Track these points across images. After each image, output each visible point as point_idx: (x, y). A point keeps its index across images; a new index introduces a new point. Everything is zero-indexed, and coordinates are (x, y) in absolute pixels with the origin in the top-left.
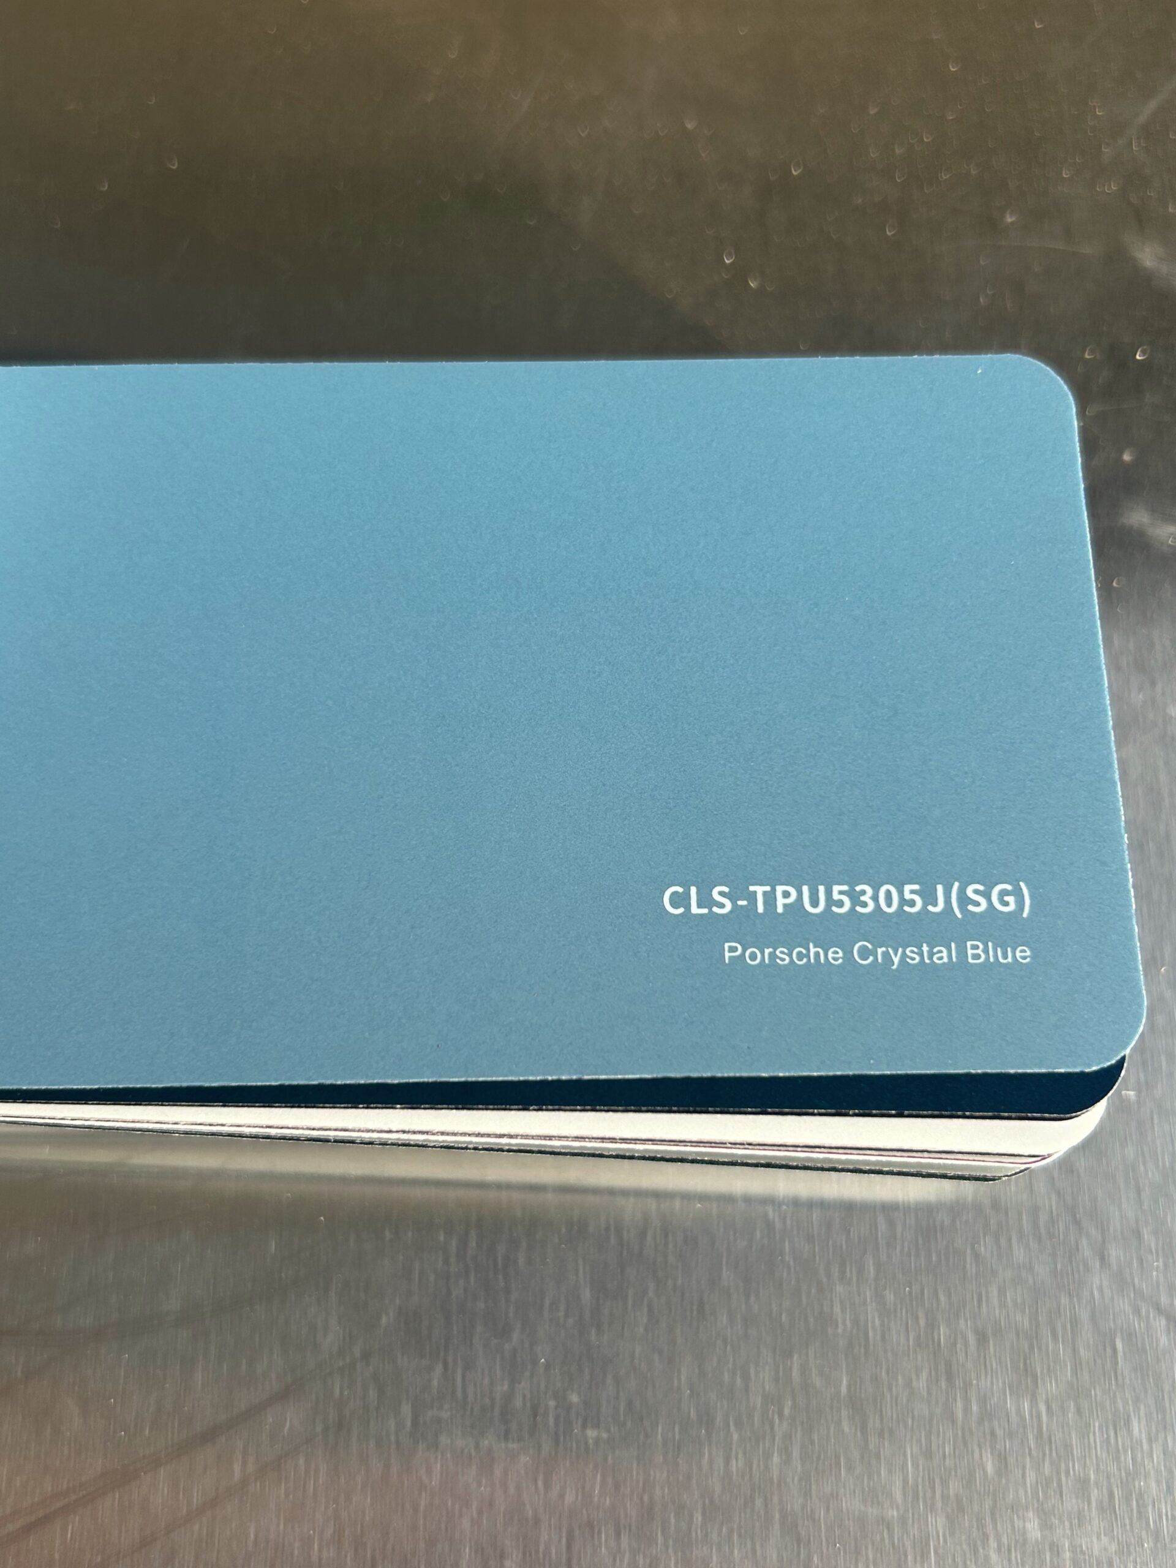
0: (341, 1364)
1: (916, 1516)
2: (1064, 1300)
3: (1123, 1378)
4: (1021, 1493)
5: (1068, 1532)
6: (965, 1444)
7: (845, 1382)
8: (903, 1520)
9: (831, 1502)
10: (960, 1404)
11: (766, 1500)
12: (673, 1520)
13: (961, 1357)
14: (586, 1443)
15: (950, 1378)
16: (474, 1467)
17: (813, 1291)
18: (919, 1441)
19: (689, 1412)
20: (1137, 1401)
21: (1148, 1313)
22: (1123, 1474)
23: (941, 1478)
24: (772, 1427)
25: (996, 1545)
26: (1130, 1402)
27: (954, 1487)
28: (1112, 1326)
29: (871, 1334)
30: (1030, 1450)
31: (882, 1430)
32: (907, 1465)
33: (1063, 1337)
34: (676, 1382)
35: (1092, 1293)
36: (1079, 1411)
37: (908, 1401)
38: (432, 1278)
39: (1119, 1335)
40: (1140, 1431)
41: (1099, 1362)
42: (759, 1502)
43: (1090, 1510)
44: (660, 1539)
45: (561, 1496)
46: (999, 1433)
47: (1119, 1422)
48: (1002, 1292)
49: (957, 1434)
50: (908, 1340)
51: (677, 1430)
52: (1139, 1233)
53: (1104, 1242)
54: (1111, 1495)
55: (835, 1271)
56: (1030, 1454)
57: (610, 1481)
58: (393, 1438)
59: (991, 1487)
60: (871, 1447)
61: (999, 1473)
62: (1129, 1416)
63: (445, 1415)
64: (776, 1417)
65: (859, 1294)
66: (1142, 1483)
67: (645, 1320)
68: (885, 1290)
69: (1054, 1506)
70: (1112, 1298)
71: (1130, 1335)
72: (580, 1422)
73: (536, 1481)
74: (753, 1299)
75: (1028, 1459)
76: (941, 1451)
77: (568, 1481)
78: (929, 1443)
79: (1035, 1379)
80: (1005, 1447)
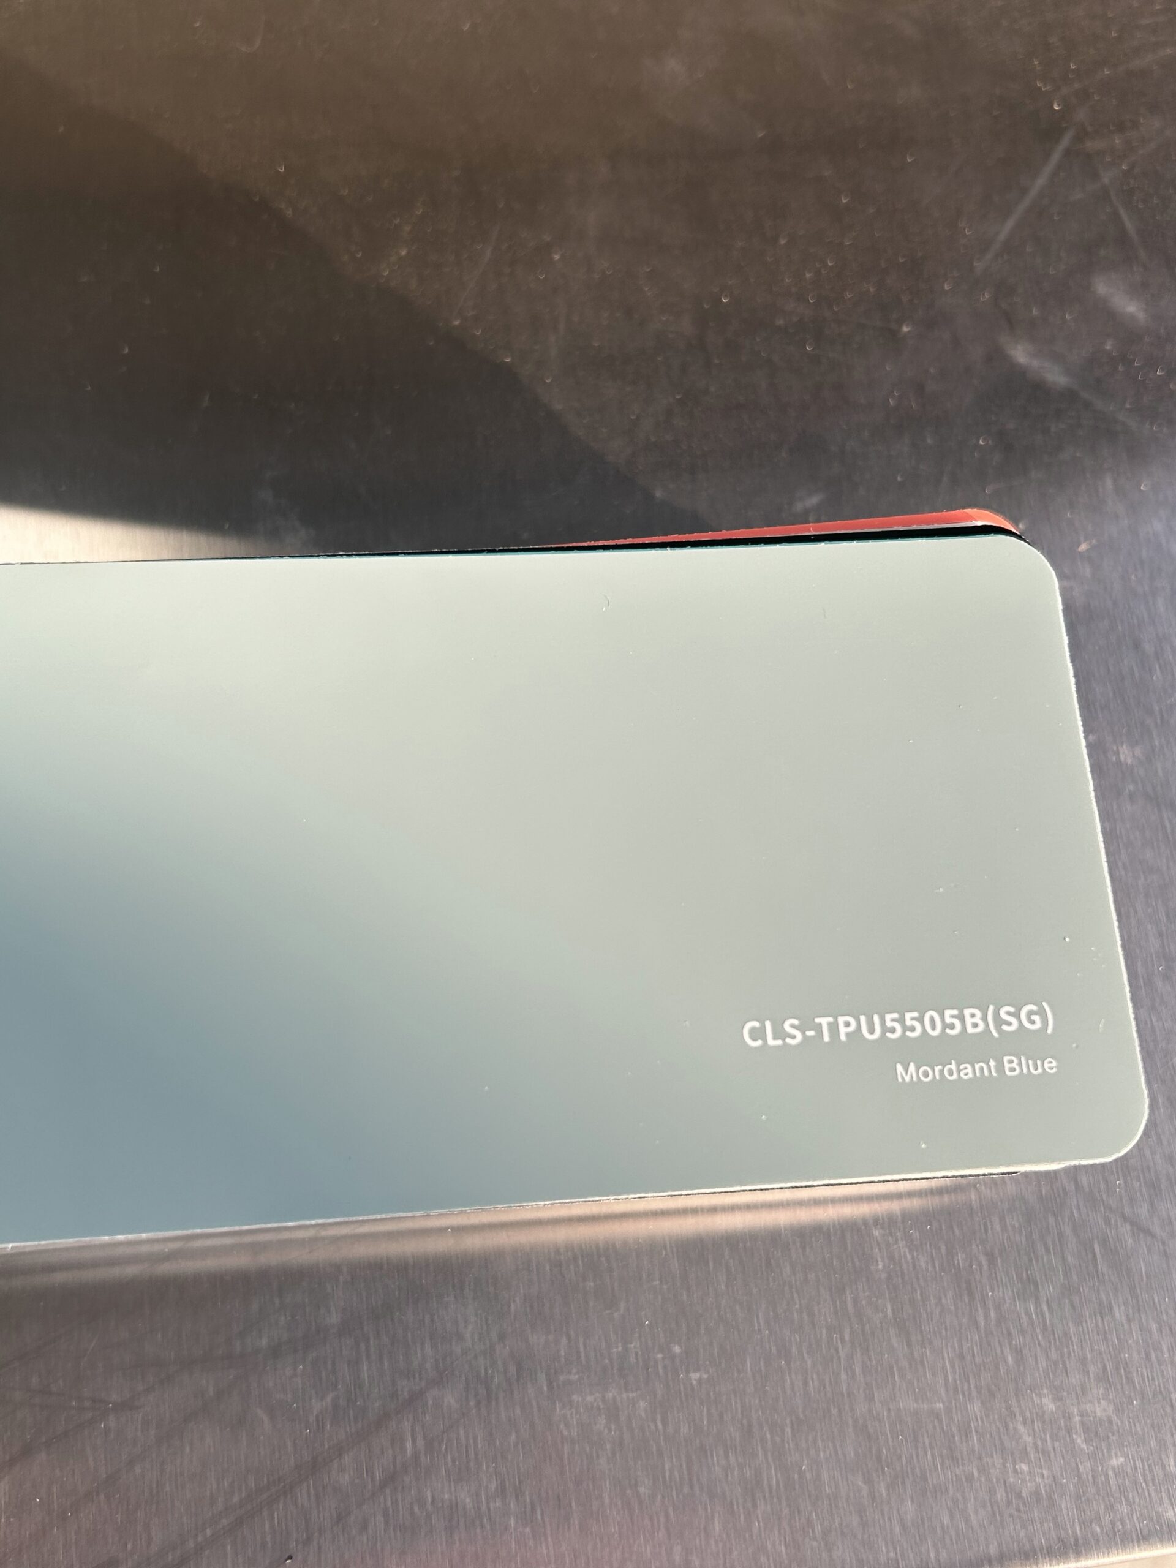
1: (958, 1406)
3: (1103, 1275)
4: (1036, 1376)
5: (1076, 1401)
6: (989, 1345)
7: (889, 1307)
8: (948, 1411)
9: (891, 1404)
10: (980, 1314)
11: (839, 1411)
12: (769, 1436)
13: (978, 1277)
14: (691, 1384)
15: (970, 1294)
16: (603, 1417)
18: (953, 1347)
19: (770, 1348)
20: (1116, 1291)
21: (1117, 1223)
22: (1112, 1350)
23: (974, 1374)
24: (837, 1350)
25: (1021, 1419)
26: (1111, 1293)
27: (984, 1378)
28: (1090, 1236)
30: (1039, 1341)
31: (923, 1342)
32: (946, 1367)
33: (1054, 1249)
34: (756, 1325)
35: (1072, 1212)
36: (1073, 1307)
39: (1096, 1241)
40: (1120, 1315)
41: (1083, 1264)
42: (835, 1411)
43: (1090, 1383)
44: (761, 1453)
45: (677, 1430)
46: (1014, 1331)
47: (1104, 1310)
48: (1002, 1219)
49: (982, 1337)
50: (934, 1267)
51: (762, 1364)
54: (1105, 1369)
56: (1039, 1344)
57: (714, 1412)
58: (534, 1404)
59: (1012, 1374)
60: (916, 1355)
61: (1017, 1363)
62: (1111, 1304)
63: (574, 1377)
64: (839, 1342)
66: (1126, 1355)
67: (725, 1278)
69: (1062, 1381)
70: (1088, 1215)
71: (1104, 1240)
72: (684, 1368)
73: (654, 1421)
75: (1038, 1349)
76: (971, 1352)
77: (681, 1417)
78: (961, 1346)
79: (1037, 1286)
80: (1020, 1342)
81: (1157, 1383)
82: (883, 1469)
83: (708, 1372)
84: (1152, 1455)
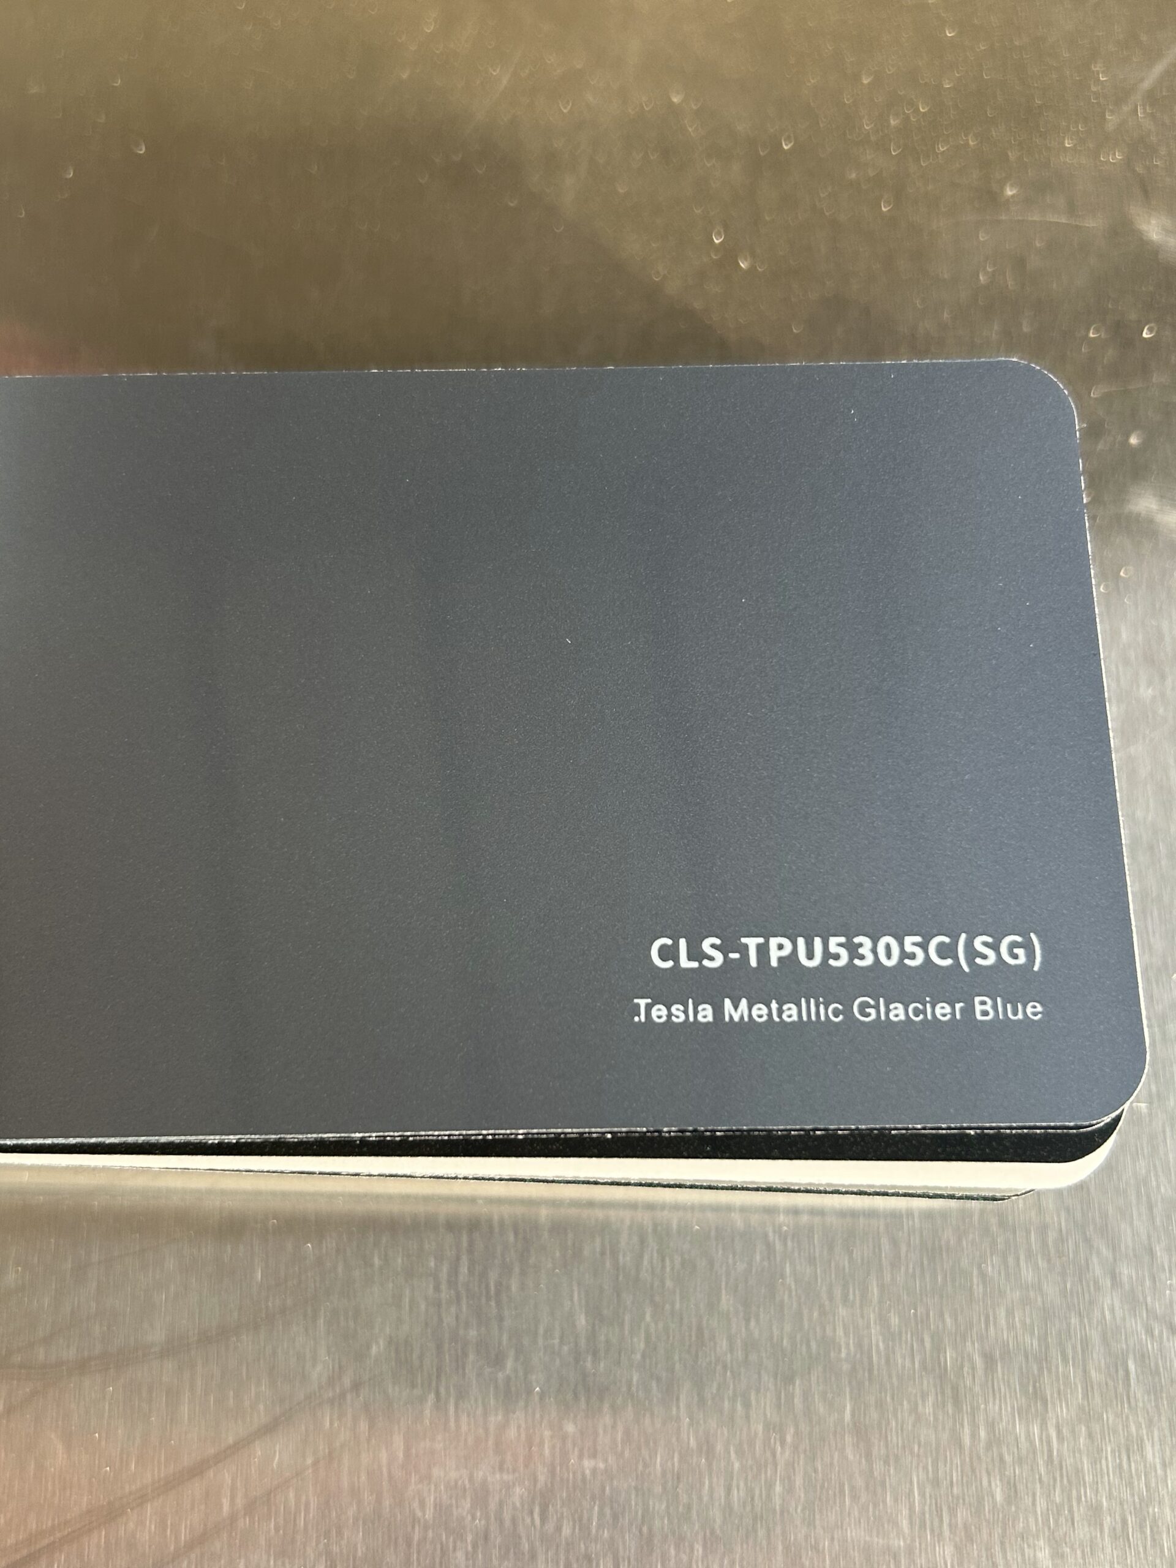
0: (330, 1395)
1: (923, 1546)
2: (1074, 1320)
3: (1136, 1401)
4: (1031, 1520)
5: (1081, 1561)
6: (973, 1470)
7: (848, 1408)
8: (910, 1551)
9: (836, 1532)
10: (967, 1430)
11: (768, 1530)
12: (673, 1552)
13: (969, 1381)
14: (583, 1474)
15: (957, 1403)
16: (469, 1500)
17: (816, 1314)
18: (925, 1468)
19: (689, 1439)
20: (1150, 1423)
21: (1161, 1333)
22: (1137, 1500)
23: (949, 1507)
24: (774, 1455)
26: (1143, 1426)
27: (962, 1514)
28: (1124, 1346)
29: (875, 1358)
30: (1040, 1475)
31: (888, 1456)
32: (914, 1492)
33: (1073, 1358)
34: (674, 1409)
35: (1103, 1313)
36: (1090, 1436)
37: (914, 1426)
38: (423, 1307)
39: (1131, 1356)
40: (1154, 1454)
41: (1111, 1383)
42: (761, 1533)
43: (1103, 1539)
45: (559, 1529)
46: (1008, 1459)
47: (1132, 1447)
48: (1010, 1313)
49: (965, 1460)
50: (913, 1363)
51: (676, 1460)
52: (1151, 1249)
53: (1115, 1260)
54: (1124, 1522)
55: (838, 1292)
56: (1040, 1480)
57: (608, 1511)
58: (385, 1470)
59: (1001, 1516)
60: (876, 1474)
61: (1008, 1500)
62: (1142, 1440)
63: (438, 1446)
64: (778, 1444)
65: (862, 1317)
66: (1156, 1510)
67: (642, 1345)
68: (890, 1312)
69: (1066, 1533)
70: (1124, 1319)
71: (1143, 1356)
72: (576, 1452)
73: (531, 1513)
74: (753, 1323)
75: (1038, 1486)
76: (948, 1478)
77: (565, 1514)
78: (936, 1470)
79: (1045, 1403)
80: (1015, 1473)
83: (606, 1461)
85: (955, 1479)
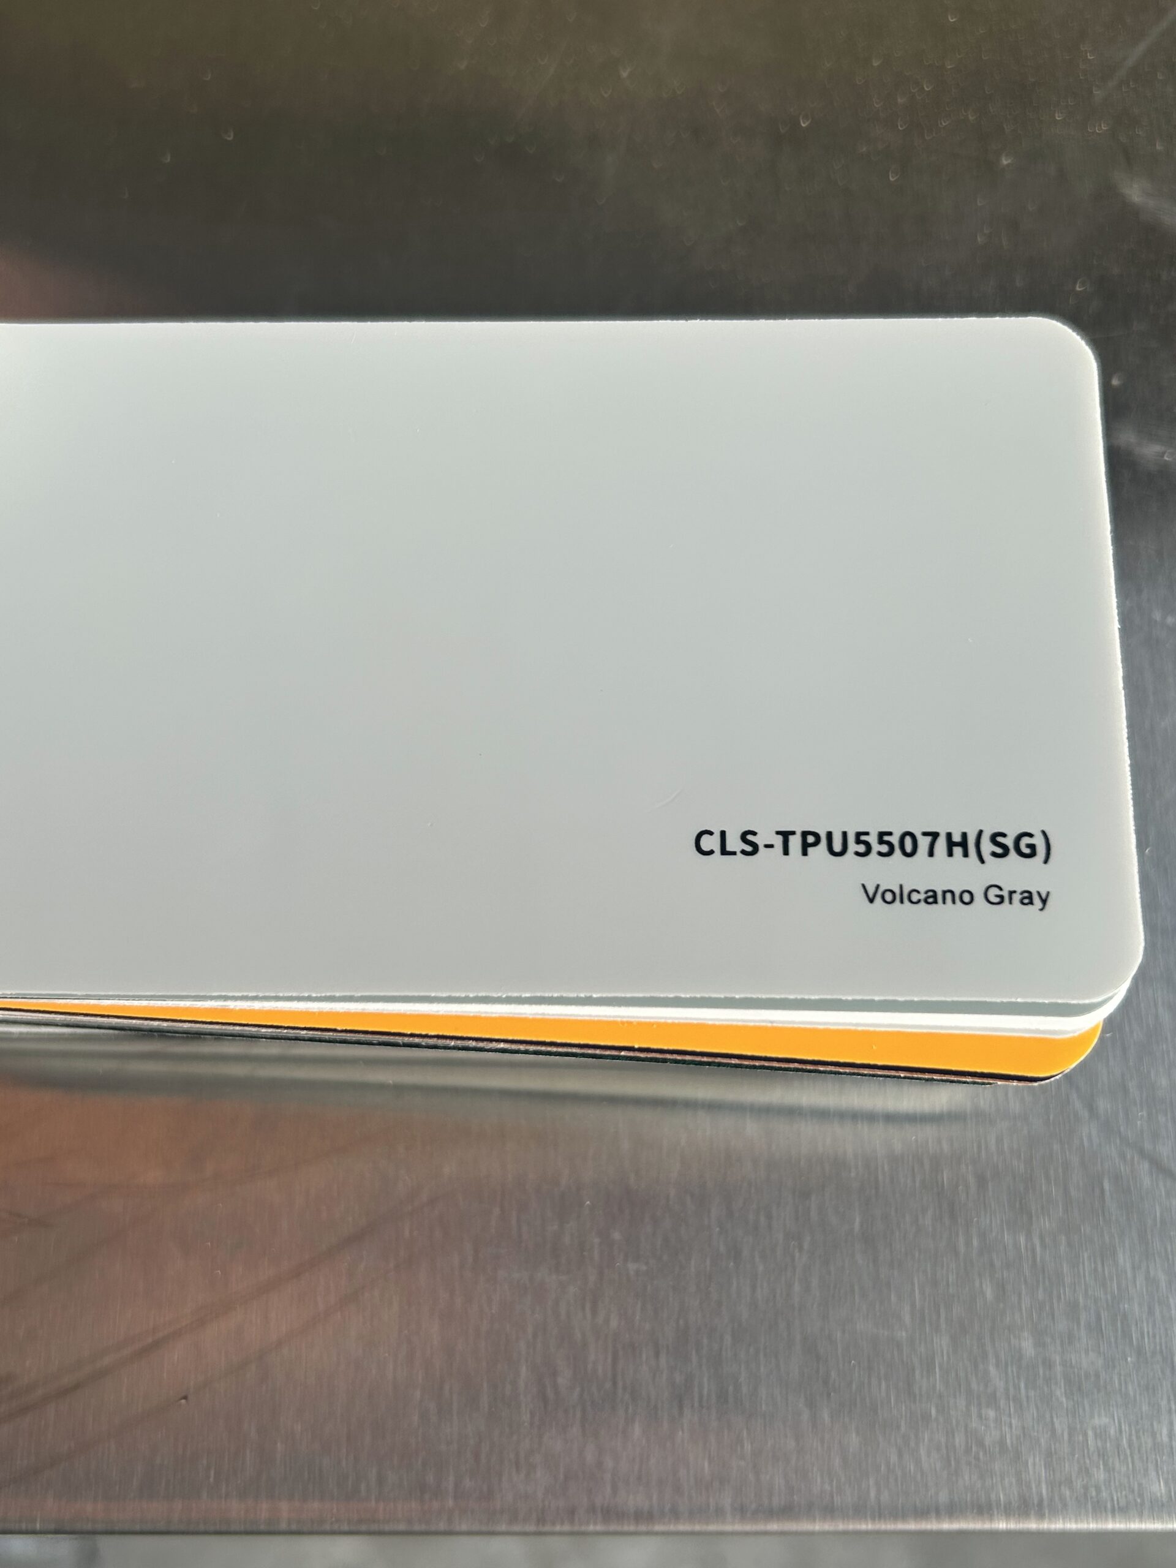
1: (923, 1336)
2: (1056, 1147)
3: (1110, 1215)
4: (1017, 1315)
5: (1059, 1349)
7: (858, 1220)
8: (911, 1341)
9: (847, 1325)
10: (961, 1240)
11: (788, 1324)
12: (705, 1341)
13: (963, 1198)
14: (627, 1274)
15: (953, 1218)
16: (529, 1297)
18: (925, 1271)
19: (719, 1247)
20: (1122, 1233)
21: (1133, 1157)
22: (1109, 1297)
23: (945, 1303)
24: (793, 1260)
25: (994, 1360)
26: (1116, 1236)
27: (957, 1311)
28: (1100, 1169)
29: (880, 1177)
30: (1025, 1278)
31: (892, 1262)
32: (915, 1292)
33: (1055, 1179)
34: (706, 1221)
35: (1082, 1141)
36: (1070, 1245)
37: (915, 1236)
39: (1106, 1177)
40: (1125, 1260)
41: (1088, 1200)
42: (782, 1325)
43: (1079, 1329)
44: (694, 1358)
45: (607, 1322)
46: (998, 1264)
47: (1106, 1253)
49: (960, 1265)
50: (914, 1181)
51: (708, 1263)
52: (1125, 1087)
54: (1098, 1316)
56: (1025, 1281)
57: (649, 1307)
58: (457, 1272)
59: (990, 1311)
60: (882, 1276)
61: (997, 1299)
62: (1115, 1248)
63: (503, 1251)
64: (797, 1250)
66: (1126, 1306)
69: (1047, 1326)
70: (1100, 1145)
71: (1116, 1177)
72: (622, 1256)
73: (583, 1308)
75: (1023, 1287)
76: (945, 1280)
77: (612, 1309)
78: (934, 1274)
79: (1030, 1218)
80: (1003, 1276)
81: (1158, 1340)
82: (829, 1395)
83: (648, 1264)
84: (1142, 1419)
85: (950, 1280)
